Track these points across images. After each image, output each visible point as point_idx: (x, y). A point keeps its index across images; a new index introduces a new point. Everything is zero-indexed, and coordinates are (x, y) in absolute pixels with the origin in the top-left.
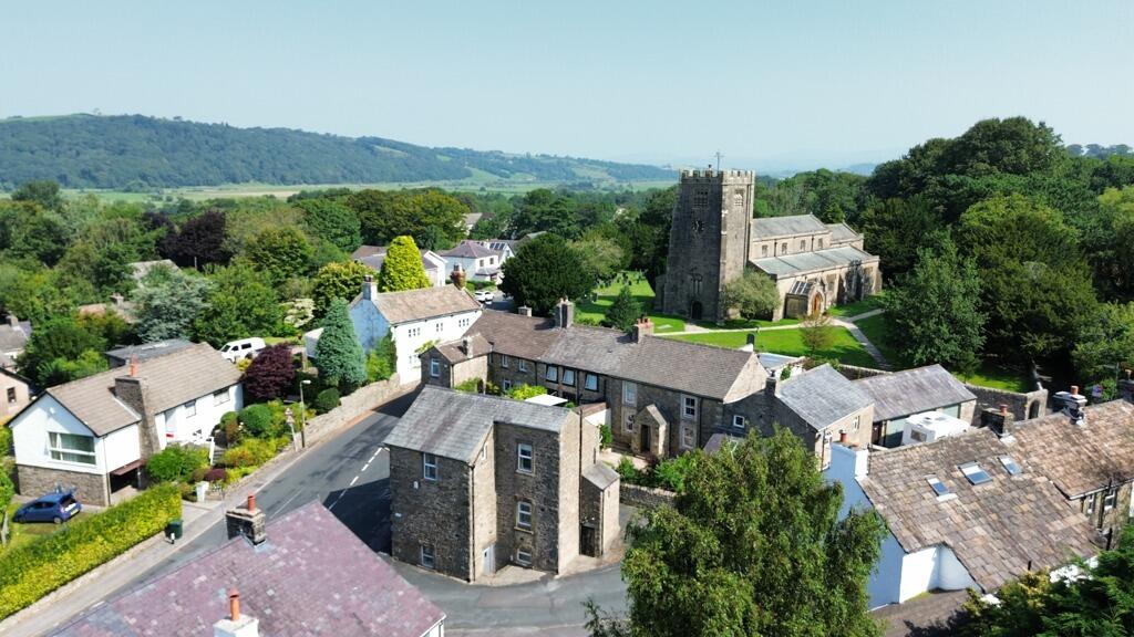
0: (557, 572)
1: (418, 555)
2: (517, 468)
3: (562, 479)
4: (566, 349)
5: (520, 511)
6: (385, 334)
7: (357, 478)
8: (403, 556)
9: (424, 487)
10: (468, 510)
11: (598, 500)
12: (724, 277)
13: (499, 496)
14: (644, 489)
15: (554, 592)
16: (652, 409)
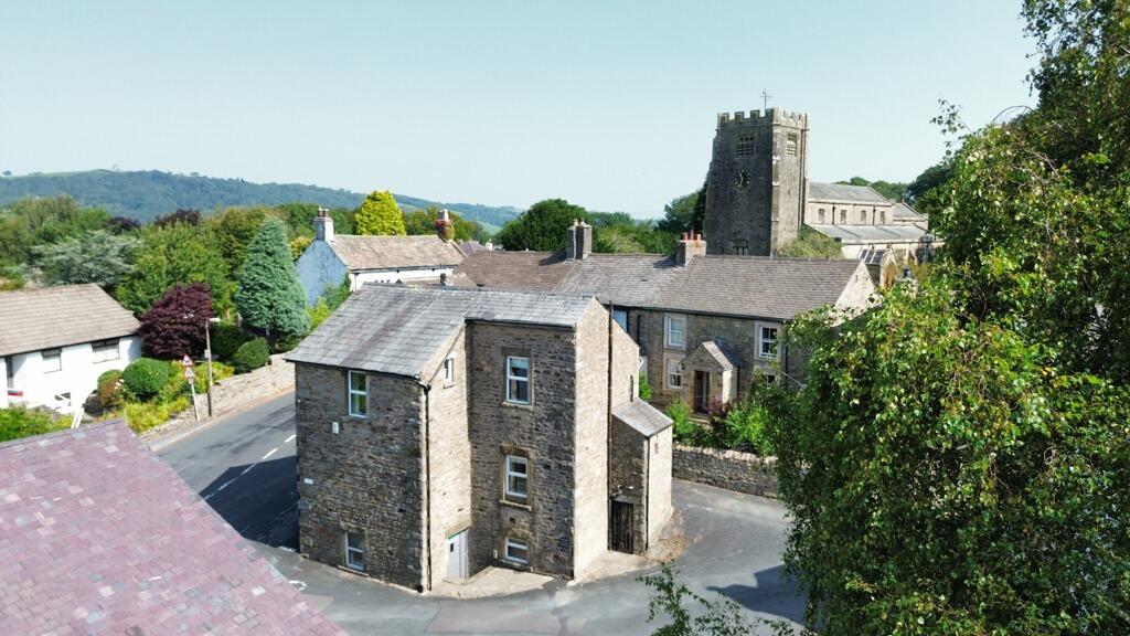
0: (572, 576)
1: (339, 548)
2: (504, 398)
3: (579, 411)
4: (582, 283)
5: (509, 473)
6: (342, 282)
7: (275, 450)
8: (315, 551)
9: (349, 429)
10: (418, 464)
11: (640, 455)
12: (776, 239)
13: (475, 447)
14: (709, 451)
15: (566, 607)
16: (711, 346)
